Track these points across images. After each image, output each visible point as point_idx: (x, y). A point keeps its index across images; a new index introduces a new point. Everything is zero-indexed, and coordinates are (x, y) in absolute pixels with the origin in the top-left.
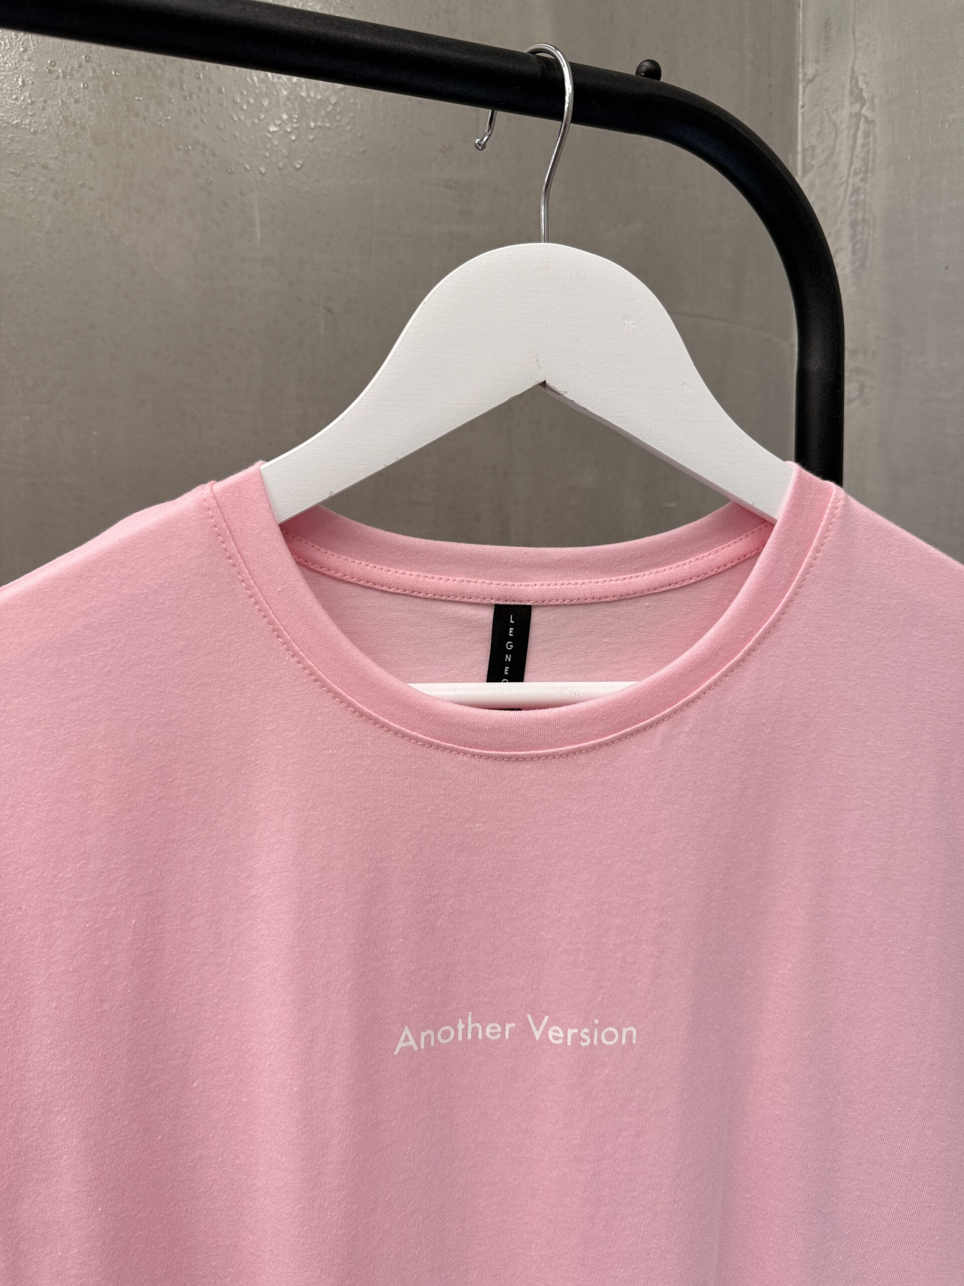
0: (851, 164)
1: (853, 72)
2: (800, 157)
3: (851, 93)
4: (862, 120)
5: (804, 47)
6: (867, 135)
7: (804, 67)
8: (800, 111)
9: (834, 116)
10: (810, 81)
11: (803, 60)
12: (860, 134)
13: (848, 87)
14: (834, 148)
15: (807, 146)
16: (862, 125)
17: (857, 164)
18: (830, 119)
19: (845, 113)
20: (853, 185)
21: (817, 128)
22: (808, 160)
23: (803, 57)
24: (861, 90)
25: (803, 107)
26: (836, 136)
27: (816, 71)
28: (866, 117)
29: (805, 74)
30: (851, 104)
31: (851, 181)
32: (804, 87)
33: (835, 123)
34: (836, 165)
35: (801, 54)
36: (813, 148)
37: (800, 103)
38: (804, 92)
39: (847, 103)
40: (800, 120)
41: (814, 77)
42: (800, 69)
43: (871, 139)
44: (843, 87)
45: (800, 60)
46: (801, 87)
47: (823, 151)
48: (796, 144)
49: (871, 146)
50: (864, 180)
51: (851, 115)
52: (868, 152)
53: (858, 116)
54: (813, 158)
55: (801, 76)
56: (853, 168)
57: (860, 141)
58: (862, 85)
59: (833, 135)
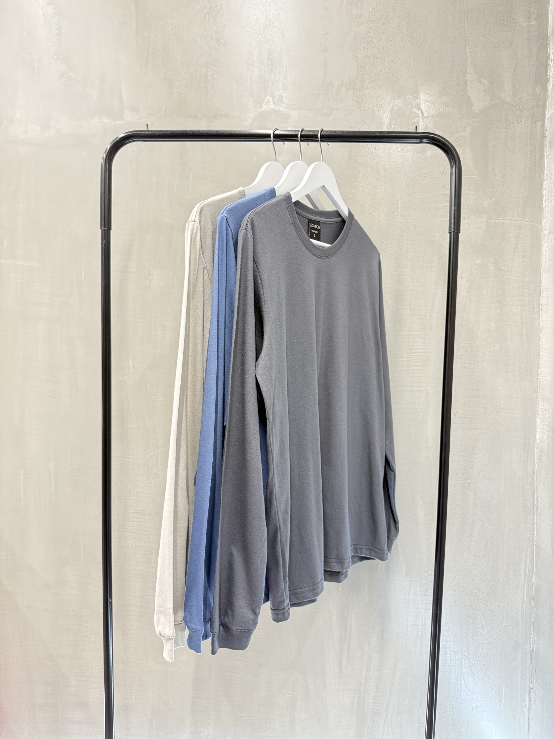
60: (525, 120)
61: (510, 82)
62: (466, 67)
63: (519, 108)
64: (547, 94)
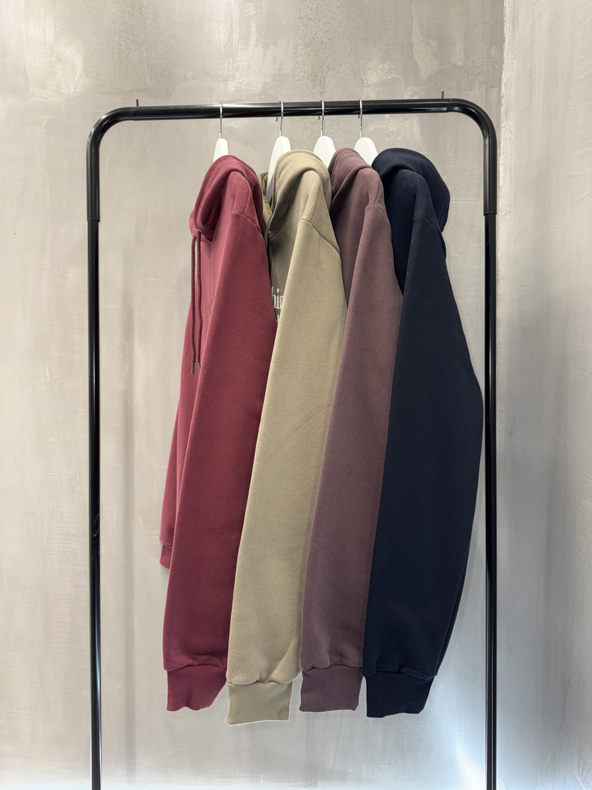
1: (510, 125)
2: (502, 150)
8: (502, 136)
25: (503, 134)
37: (502, 134)
40: (502, 139)
41: (505, 126)
46: (502, 129)
58: (511, 129)
60: (479, 87)
61: (462, 43)
62: (412, 27)
63: (472, 73)
64: (503, 56)
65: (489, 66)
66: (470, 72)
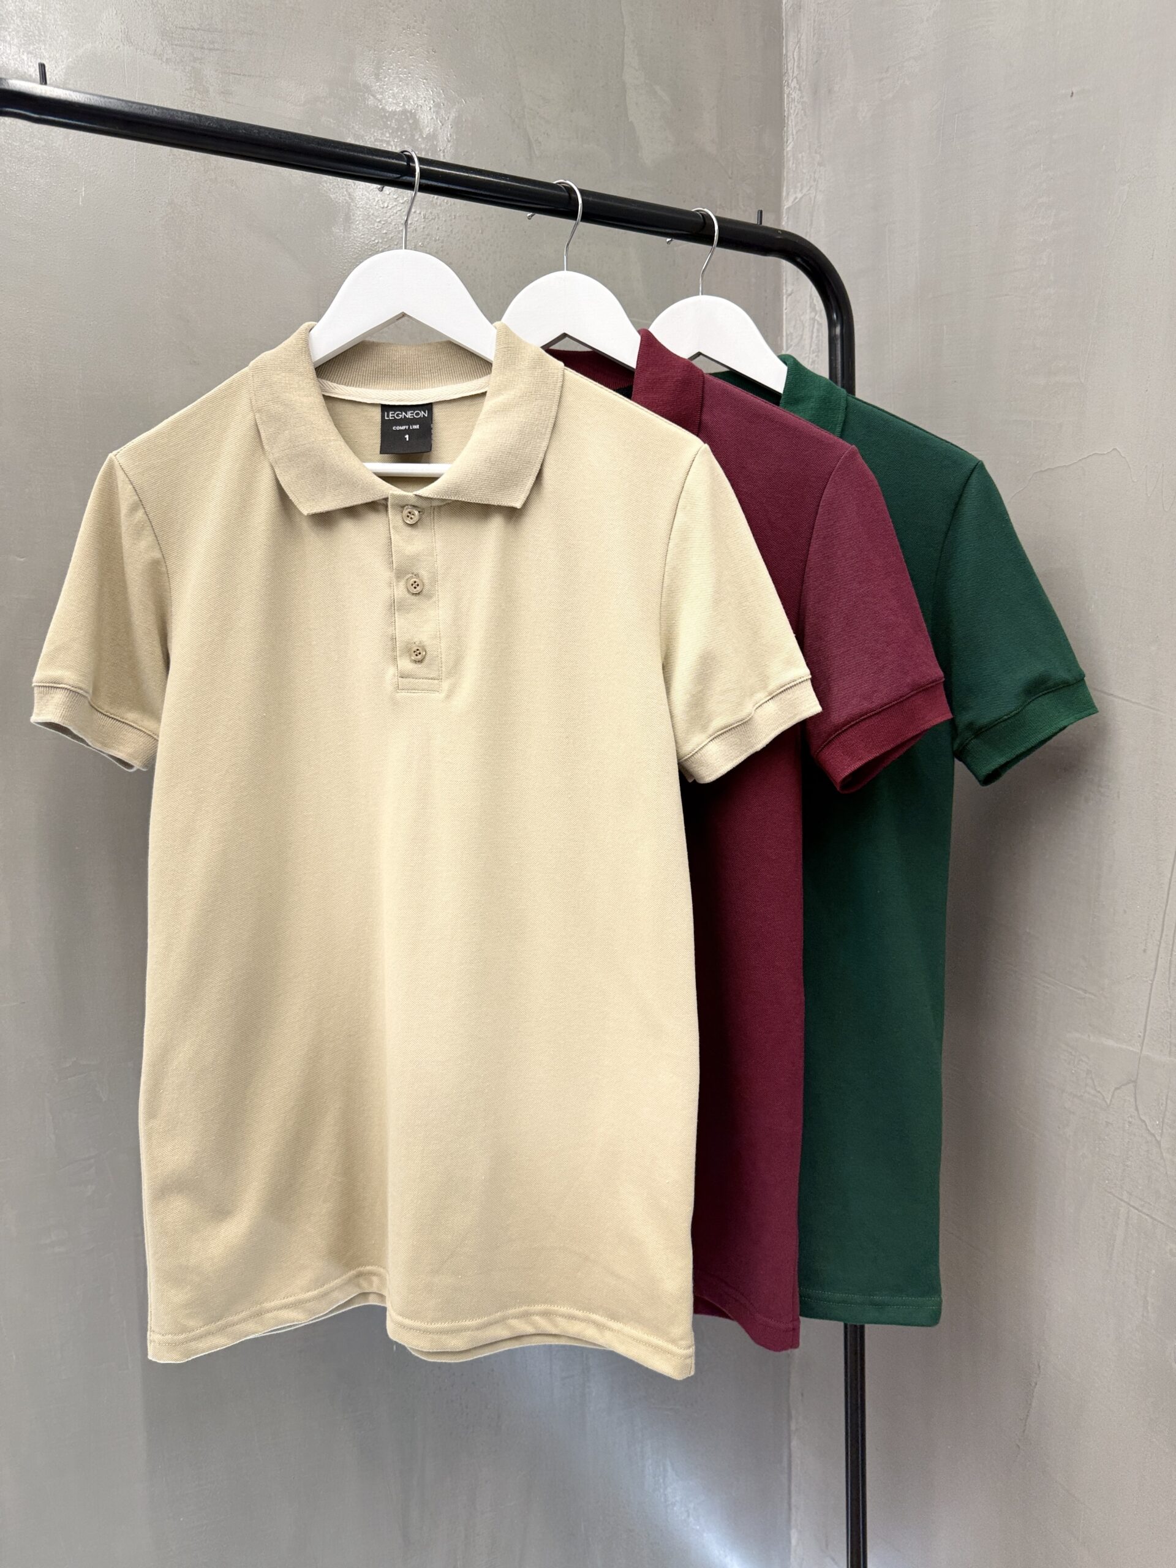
0: (811, 346)
2: (784, 339)
3: (810, 307)
4: (816, 323)
5: (786, 275)
6: (818, 330)
7: (786, 286)
9: (802, 318)
10: (790, 295)
11: (786, 283)
12: (815, 330)
13: (809, 303)
14: (802, 335)
15: (788, 333)
16: (816, 326)
17: (814, 347)
18: (800, 320)
19: (808, 317)
20: (812, 358)
21: (793, 323)
22: (789, 341)
23: (786, 281)
24: (815, 305)
25: (786, 309)
26: (803, 329)
27: (793, 290)
28: (818, 322)
29: (787, 290)
30: (811, 312)
31: (811, 356)
32: (787, 298)
33: (802, 322)
34: (803, 347)
35: (784, 278)
36: (791, 334)
38: (786, 301)
39: (808, 311)
40: (784, 317)
42: (784, 287)
43: (820, 334)
44: (806, 302)
45: (784, 282)
46: (784, 297)
47: (796, 337)
48: (782, 331)
49: (821, 337)
50: (817, 356)
51: (810, 319)
52: (819, 341)
53: (814, 319)
54: (792, 340)
55: (784, 291)
56: (812, 349)
57: (815, 335)
59: (802, 329)
61: (713, 108)
62: (623, 50)
63: (732, 174)
64: (783, 153)
65: (761, 167)
66: (730, 173)
